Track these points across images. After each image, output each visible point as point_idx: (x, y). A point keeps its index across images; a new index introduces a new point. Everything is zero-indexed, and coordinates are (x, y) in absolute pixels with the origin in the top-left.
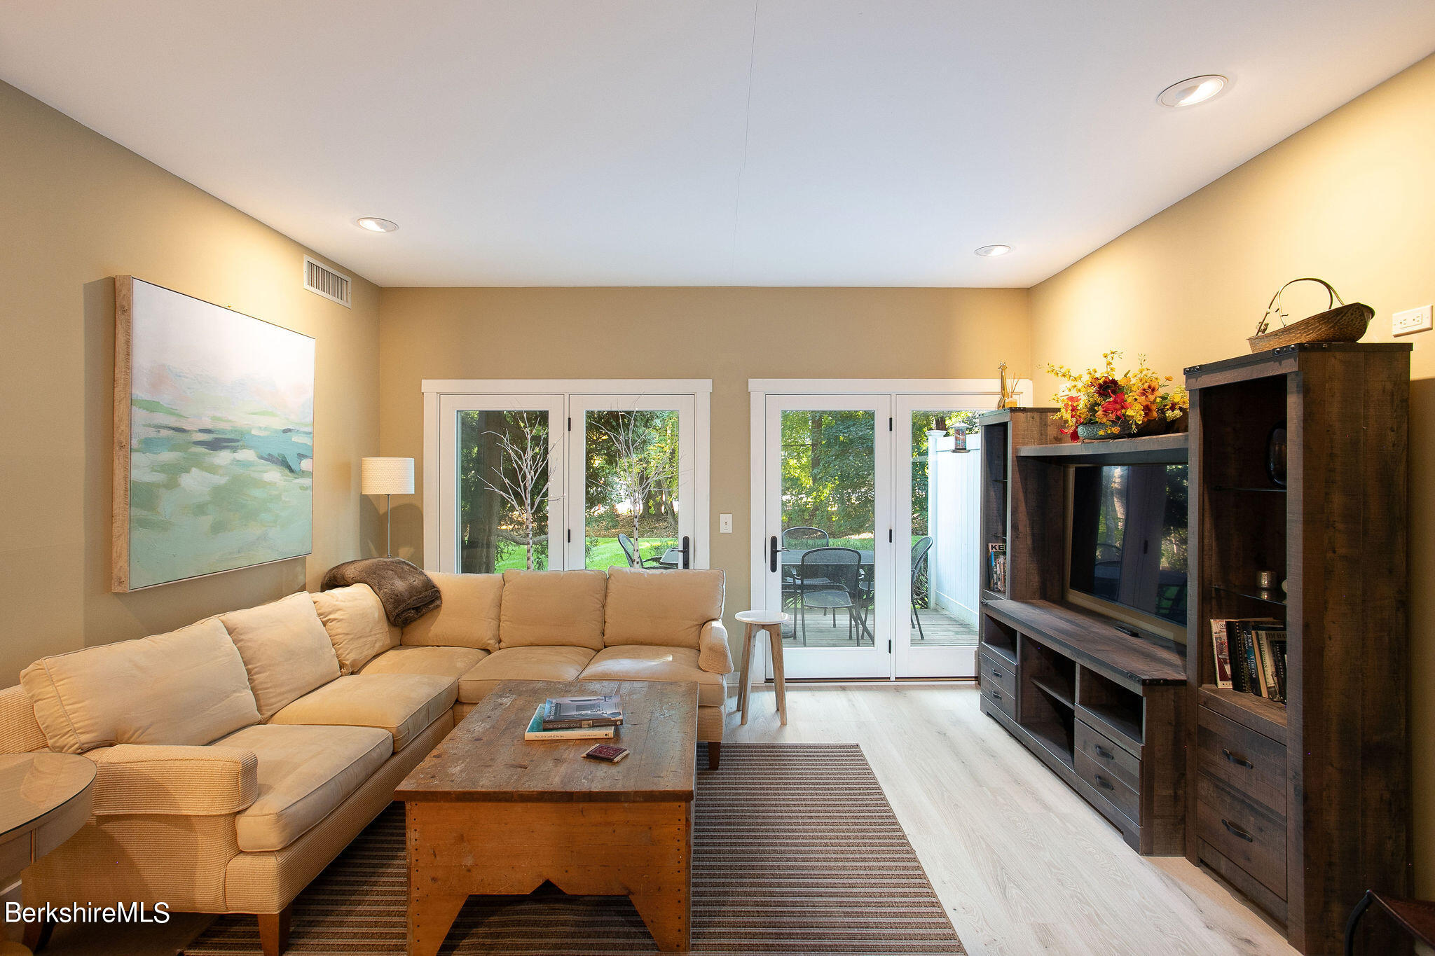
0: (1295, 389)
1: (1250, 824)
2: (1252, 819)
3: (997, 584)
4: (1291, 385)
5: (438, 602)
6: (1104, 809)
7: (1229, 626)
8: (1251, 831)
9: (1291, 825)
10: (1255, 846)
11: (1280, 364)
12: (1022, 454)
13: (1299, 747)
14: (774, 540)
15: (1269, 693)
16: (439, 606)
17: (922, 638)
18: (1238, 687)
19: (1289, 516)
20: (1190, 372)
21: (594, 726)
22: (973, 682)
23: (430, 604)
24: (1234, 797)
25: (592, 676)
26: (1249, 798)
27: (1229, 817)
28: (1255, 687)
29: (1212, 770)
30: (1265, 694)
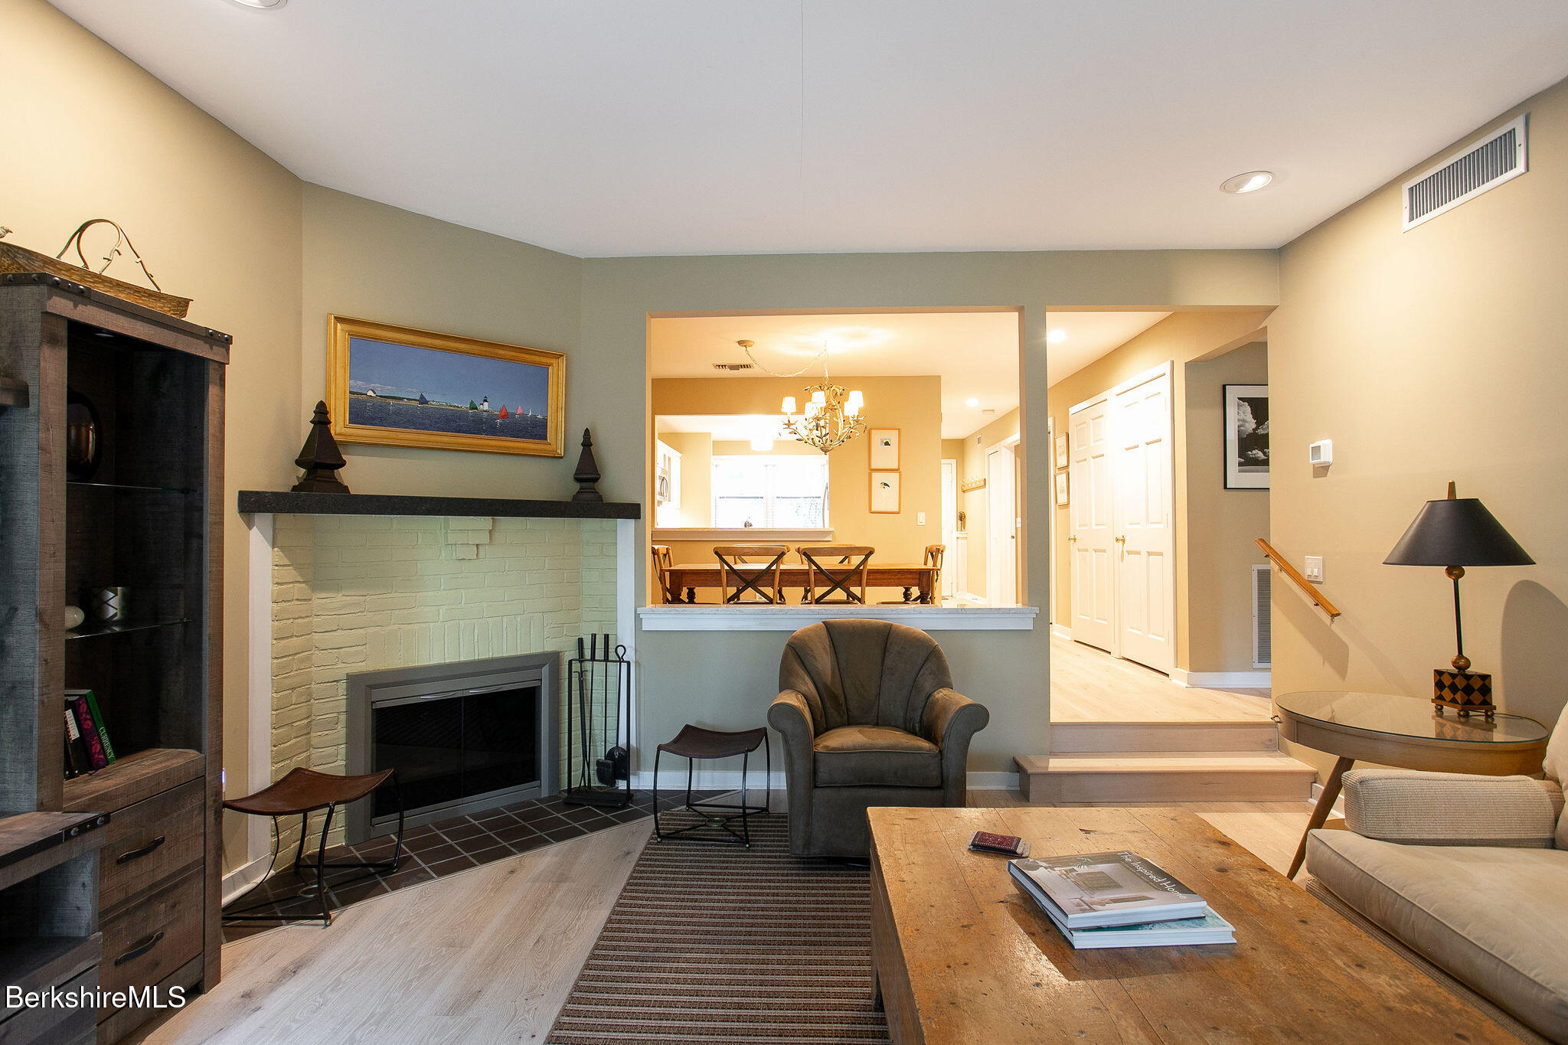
0: (218, 381)
1: (158, 916)
2: (161, 907)
8: (160, 924)
10: (168, 935)
11: (211, 348)
24: (134, 909)
26: (158, 885)
27: (124, 945)
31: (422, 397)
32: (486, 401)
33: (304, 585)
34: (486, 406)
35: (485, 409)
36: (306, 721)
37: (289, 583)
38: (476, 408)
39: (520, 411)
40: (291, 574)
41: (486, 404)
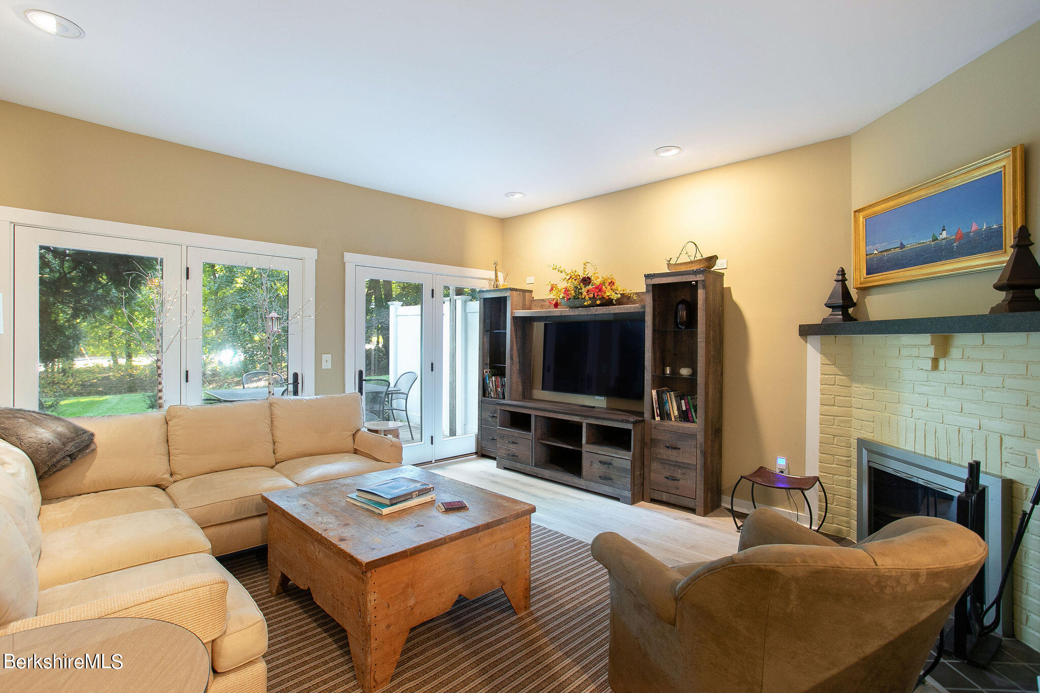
0: (702, 287)
1: (678, 473)
2: (680, 471)
3: (490, 393)
4: (700, 285)
5: (93, 446)
6: (606, 491)
7: (657, 392)
8: (679, 476)
9: (699, 467)
10: (681, 482)
11: (696, 276)
12: (516, 315)
13: (703, 433)
14: (361, 373)
15: (675, 418)
16: (94, 450)
17: (413, 439)
18: (662, 419)
19: (699, 340)
20: (647, 276)
21: (419, 495)
22: (475, 456)
23: (86, 449)
24: (670, 465)
25: (312, 480)
26: (679, 462)
27: (667, 474)
28: (668, 416)
29: (659, 456)
30: (673, 419)
31: (902, 244)
32: (944, 230)
33: (844, 377)
34: (944, 234)
35: (944, 237)
36: (846, 459)
37: (832, 375)
38: (937, 239)
39: (974, 228)
40: (833, 369)
41: (944, 232)
